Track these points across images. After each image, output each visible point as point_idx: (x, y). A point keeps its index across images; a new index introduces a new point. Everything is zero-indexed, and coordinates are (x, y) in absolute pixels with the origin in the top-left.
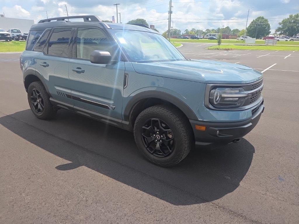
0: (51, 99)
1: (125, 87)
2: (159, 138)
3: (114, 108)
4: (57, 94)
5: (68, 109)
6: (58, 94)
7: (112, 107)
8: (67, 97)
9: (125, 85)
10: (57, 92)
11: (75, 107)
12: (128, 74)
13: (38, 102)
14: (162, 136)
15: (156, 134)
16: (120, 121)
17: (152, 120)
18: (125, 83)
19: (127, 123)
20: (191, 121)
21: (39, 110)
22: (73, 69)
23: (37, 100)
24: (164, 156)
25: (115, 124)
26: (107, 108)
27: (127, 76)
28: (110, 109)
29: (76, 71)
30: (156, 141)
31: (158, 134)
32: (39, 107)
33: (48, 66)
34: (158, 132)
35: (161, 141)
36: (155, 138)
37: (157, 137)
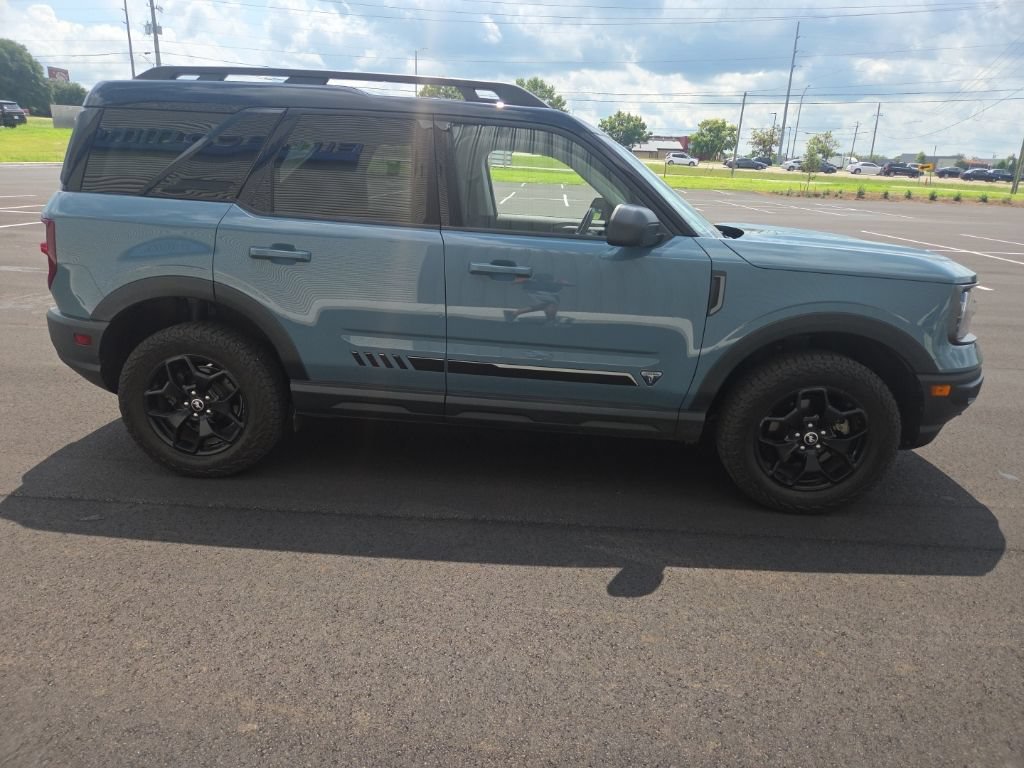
0: (295, 387)
1: (712, 311)
2: (814, 437)
3: (656, 379)
4: (356, 363)
5: (407, 412)
6: (361, 362)
7: (646, 379)
8: (417, 368)
9: (712, 307)
10: (357, 356)
11: (451, 399)
12: (724, 274)
13: (192, 409)
14: (823, 432)
15: (803, 430)
16: (673, 415)
17: (800, 393)
18: (713, 301)
19: (701, 417)
20: (921, 378)
21: (203, 443)
22: (475, 266)
23: (186, 403)
24: (829, 484)
25: (643, 428)
26: (626, 381)
27: (723, 279)
28: (634, 385)
29: (491, 275)
30: (803, 447)
31: (810, 430)
32: (205, 429)
33: (307, 258)
34: (810, 425)
35: (818, 446)
36: (801, 441)
37: (808, 438)
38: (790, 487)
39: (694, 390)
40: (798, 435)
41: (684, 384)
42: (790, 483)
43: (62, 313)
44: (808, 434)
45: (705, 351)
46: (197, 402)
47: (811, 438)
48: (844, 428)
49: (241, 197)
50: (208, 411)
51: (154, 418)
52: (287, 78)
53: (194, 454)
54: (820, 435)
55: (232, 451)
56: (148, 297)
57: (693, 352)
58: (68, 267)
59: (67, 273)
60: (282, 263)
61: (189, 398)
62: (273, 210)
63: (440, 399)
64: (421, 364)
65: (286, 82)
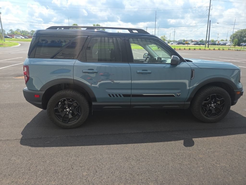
0: (94, 103)
1: (192, 79)
3: (180, 95)
5: (121, 107)
6: (110, 96)
7: (177, 95)
8: (124, 97)
10: (109, 95)
11: (132, 104)
12: (194, 70)
13: (66, 111)
14: (215, 104)
15: (211, 104)
16: (183, 103)
17: (211, 96)
18: (192, 76)
19: (189, 103)
20: (235, 90)
21: (70, 120)
22: (138, 71)
23: (65, 110)
24: (217, 115)
25: (177, 106)
26: (173, 96)
27: (194, 71)
28: (175, 96)
29: (142, 73)
30: (211, 108)
31: (212, 104)
32: (70, 116)
33: (97, 72)
34: (212, 103)
35: (214, 107)
36: (211, 106)
37: (212, 106)
38: (209, 117)
39: (188, 97)
40: (210, 105)
41: (186, 96)
42: (209, 116)
43: (28, 89)
44: (212, 105)
45: (191, 88)
46: (68, 110)
47: (213, 105)
48: (219, 103)
49: (78, 58)
50: (71, 112)
51: (56, 115)
52: (86, 28)
53: (67, 123)
54: (214, 105)
55: (78, 121)
56: (56, 84)
57: (188, 88)
58: (32, 78)
59: (32, 79)
60: (91, 74)
61: (66, 109)
62: (86, 61)
63: (129, 104)
64: (125, 96)
65: (86, 29)
